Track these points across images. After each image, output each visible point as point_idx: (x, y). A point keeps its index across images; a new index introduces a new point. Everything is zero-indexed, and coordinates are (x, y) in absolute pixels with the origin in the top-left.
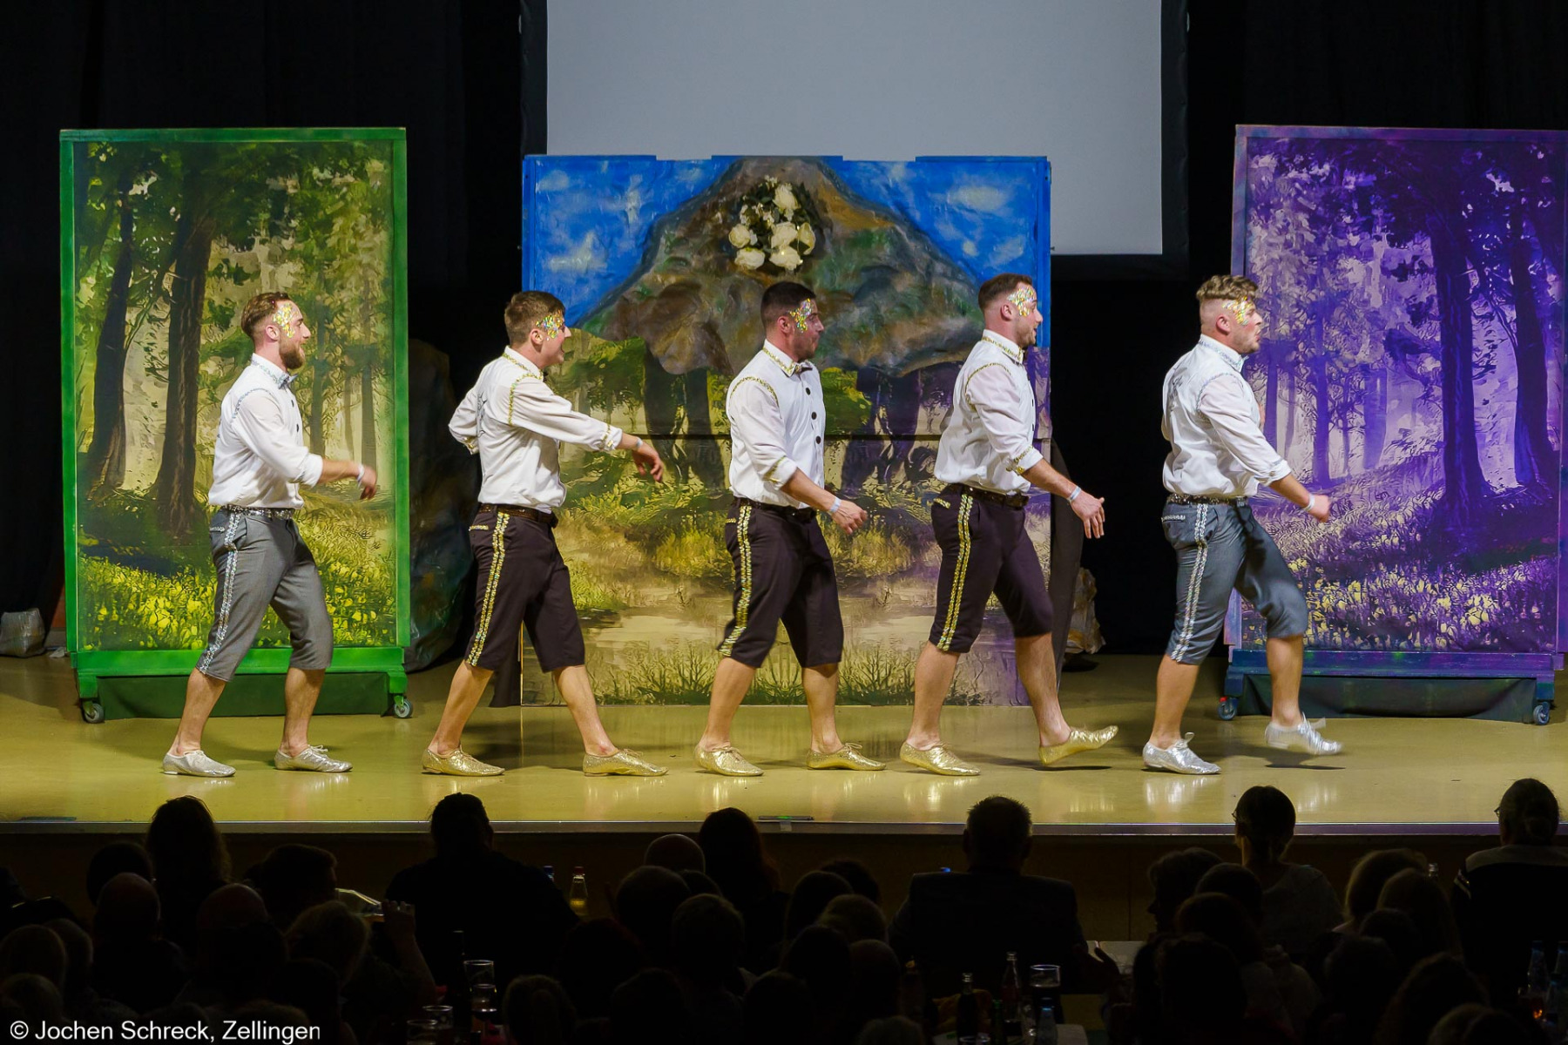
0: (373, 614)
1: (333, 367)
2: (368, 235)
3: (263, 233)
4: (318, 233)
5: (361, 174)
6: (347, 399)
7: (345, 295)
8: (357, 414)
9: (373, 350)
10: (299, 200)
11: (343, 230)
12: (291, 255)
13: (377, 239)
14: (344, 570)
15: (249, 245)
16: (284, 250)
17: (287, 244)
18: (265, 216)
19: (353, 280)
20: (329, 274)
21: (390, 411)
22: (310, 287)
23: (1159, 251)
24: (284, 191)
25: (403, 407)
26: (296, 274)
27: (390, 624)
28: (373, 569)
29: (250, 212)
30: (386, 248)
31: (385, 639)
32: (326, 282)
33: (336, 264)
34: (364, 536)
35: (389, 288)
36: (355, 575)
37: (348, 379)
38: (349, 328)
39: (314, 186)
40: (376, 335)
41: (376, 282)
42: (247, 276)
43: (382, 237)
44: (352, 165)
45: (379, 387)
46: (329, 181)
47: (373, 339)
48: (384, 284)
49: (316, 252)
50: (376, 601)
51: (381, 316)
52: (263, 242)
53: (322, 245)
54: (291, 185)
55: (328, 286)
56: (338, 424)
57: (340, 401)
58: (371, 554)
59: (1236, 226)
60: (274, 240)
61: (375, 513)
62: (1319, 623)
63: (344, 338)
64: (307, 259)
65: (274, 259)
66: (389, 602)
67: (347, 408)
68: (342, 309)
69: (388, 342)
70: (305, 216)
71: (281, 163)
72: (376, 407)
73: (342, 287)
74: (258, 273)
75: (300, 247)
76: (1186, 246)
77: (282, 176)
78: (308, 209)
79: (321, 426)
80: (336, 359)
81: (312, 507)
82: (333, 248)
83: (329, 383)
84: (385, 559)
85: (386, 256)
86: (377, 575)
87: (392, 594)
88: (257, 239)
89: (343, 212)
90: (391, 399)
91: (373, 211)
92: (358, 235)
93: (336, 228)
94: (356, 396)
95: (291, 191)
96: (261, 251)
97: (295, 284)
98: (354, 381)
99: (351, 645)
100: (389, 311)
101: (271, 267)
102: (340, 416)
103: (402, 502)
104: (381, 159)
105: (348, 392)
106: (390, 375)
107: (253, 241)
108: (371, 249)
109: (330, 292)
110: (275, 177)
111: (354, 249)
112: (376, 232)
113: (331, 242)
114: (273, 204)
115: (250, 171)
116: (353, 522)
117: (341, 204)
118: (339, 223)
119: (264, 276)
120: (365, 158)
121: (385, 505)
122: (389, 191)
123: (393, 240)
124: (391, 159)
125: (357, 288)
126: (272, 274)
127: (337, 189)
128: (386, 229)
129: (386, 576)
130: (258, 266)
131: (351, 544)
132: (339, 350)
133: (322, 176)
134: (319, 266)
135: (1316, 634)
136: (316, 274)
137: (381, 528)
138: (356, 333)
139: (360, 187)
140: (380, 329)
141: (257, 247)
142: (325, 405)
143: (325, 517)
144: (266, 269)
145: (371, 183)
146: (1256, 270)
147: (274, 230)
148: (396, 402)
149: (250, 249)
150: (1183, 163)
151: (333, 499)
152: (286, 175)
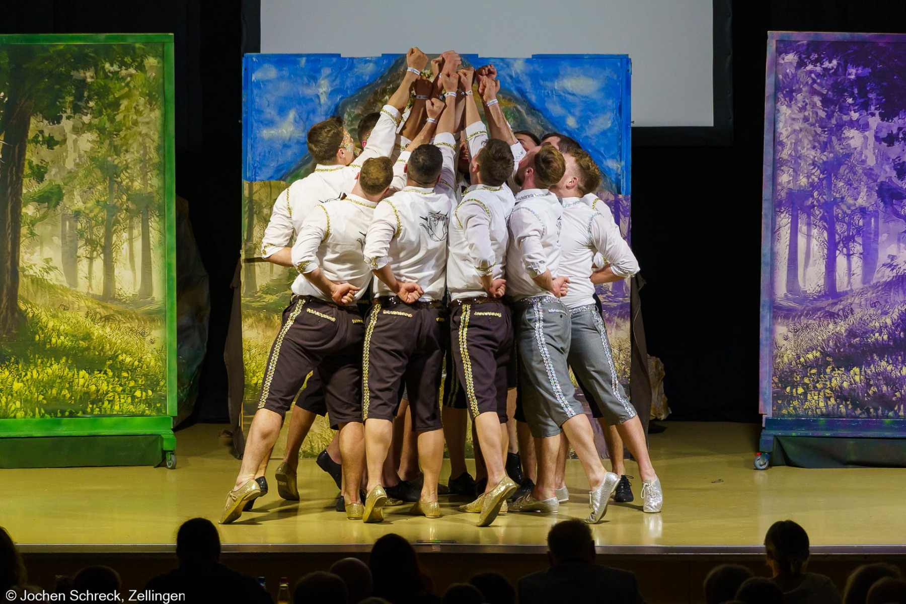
0: (150, 392)
1: (120, 210)
2: (147, 111)
3: (69, 111)
4: (109, 111)
5: (141, 67)
6: (131, 234)
7: (128, 156)
8: (138, 245)
9: (150, 197)
10: (95, 87)
11: (127, 109)
12: (89, 127)
13: (152, 115)
14: (128, 359)
15: (57, 120)
16: (84, 124)
17: (86, 119)
18: (70, 99)
19: (135, 146)
20: (117, 141)
21: (162, 243)
22: (103, 151)
23: (712, 124)
24: (84, 80)
25: (172, 240)
26: (93, 142)
27: (163, 399)
28: (150, 359)
29: (59, 96)
30: (159, 122)
31: (159, 410)
32: (115, 147)
33: (122, 134)
34: (143, 334)
35: (161, 151)
36: (136, 363)
37: (131, 219)
38: (132, 181)
39: (106, 76)
40: (152, 186)
41: (152, 146)
42: (57, 143)
43: (156, 114)
44: (134, 61)
45: (154, 224)
46: (117, 73)
47: (149, 189)
48: (158, 149)
49: (108, 125)
50: (153, 383)
51: (155, 172)
52: (68, 118)
53: (112, 120)
54: (89, 76)
55: (117, 150)
56: (124, 252)
57: (125, 235)
58: (148, 348)
59: (768, 106)
60: (77, 116)
61: (152, 317)
62: (829, 398)
63: (129, 188)
64: (101, 130)
65: (77, 130)
66: (162, 383)
67: (131, 240)
68: (127, 167)
69: (161, 191)
70: (99, 99)
71: (82, 60)
72: (152, 239)
73: (127, 151)
74: (65, 141)
75: (96, 121)
76: (731, 120)
77: (83, 69)
78: (102, 93)
79: (111, 253)
80: (122, 204)
81: (104, 312)
82: (120, 122)
83: (117, 222)
84: (160, 351)
85: (159, 128)
86: (153, 363)
87: (164, 378)
88: (64, 115)
89: (127, 96)
90: (163, 234)
91: (150, 95)
92: (138, 112)
93: (122, 107)
94: (137, 231)
95: (89, 80)
96: (67, 124)
97: (92, 149)
98: (136, 220)
99: (134, 415)
100: (161, 169)
101: (74, 136)
102: (126, 246)
103: (171, 309)
104: (155, 56)
105: (131, 228)
106: (162, 216)
107: (62, 116)
108: (148, 123)
109: (118, 154)
110: (77, 69)
111: (135, 123)
112: (152, 110)
113: (119, 118)
114: (77, 88)
115: (58, 66)
116: (135, 324)
117: (127, 89)
118: (124, 104)
119: (69, 143)
120: (144, 56)
121: (158, 311)
122: (161, 80)
123: (165, 116)
124: (163, 57)
125: (138, 152)
126: (75, 141)
127: (124, 79)
128: (160, 109)
129: (160, 364)
130: (65, 135)
131: (133, 340)
132: (125, 197)
133: (112, 69)
134: (110, 135)
135: (827, 406)
136: (108, 141)
137: (155, 329)
138: (137, 185)
139: (140, 76)
140: (155, 182)
141: (64, 121)
142: (114, 238)
143: (114, 320)
144: (71, 137)
145: (149, 74)
146: (783, 138)
147: (77, 109)
148: (167, 236)
149: (59, 123)
150: (729, 58)
151: (120, 307)
152: (86, 68)
